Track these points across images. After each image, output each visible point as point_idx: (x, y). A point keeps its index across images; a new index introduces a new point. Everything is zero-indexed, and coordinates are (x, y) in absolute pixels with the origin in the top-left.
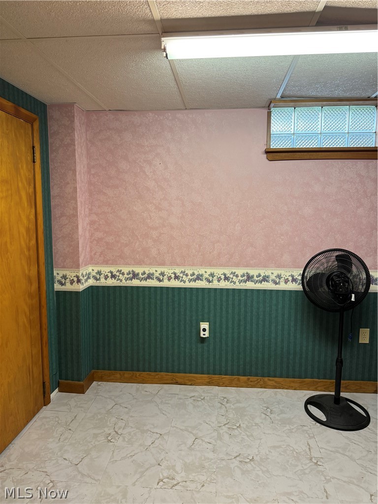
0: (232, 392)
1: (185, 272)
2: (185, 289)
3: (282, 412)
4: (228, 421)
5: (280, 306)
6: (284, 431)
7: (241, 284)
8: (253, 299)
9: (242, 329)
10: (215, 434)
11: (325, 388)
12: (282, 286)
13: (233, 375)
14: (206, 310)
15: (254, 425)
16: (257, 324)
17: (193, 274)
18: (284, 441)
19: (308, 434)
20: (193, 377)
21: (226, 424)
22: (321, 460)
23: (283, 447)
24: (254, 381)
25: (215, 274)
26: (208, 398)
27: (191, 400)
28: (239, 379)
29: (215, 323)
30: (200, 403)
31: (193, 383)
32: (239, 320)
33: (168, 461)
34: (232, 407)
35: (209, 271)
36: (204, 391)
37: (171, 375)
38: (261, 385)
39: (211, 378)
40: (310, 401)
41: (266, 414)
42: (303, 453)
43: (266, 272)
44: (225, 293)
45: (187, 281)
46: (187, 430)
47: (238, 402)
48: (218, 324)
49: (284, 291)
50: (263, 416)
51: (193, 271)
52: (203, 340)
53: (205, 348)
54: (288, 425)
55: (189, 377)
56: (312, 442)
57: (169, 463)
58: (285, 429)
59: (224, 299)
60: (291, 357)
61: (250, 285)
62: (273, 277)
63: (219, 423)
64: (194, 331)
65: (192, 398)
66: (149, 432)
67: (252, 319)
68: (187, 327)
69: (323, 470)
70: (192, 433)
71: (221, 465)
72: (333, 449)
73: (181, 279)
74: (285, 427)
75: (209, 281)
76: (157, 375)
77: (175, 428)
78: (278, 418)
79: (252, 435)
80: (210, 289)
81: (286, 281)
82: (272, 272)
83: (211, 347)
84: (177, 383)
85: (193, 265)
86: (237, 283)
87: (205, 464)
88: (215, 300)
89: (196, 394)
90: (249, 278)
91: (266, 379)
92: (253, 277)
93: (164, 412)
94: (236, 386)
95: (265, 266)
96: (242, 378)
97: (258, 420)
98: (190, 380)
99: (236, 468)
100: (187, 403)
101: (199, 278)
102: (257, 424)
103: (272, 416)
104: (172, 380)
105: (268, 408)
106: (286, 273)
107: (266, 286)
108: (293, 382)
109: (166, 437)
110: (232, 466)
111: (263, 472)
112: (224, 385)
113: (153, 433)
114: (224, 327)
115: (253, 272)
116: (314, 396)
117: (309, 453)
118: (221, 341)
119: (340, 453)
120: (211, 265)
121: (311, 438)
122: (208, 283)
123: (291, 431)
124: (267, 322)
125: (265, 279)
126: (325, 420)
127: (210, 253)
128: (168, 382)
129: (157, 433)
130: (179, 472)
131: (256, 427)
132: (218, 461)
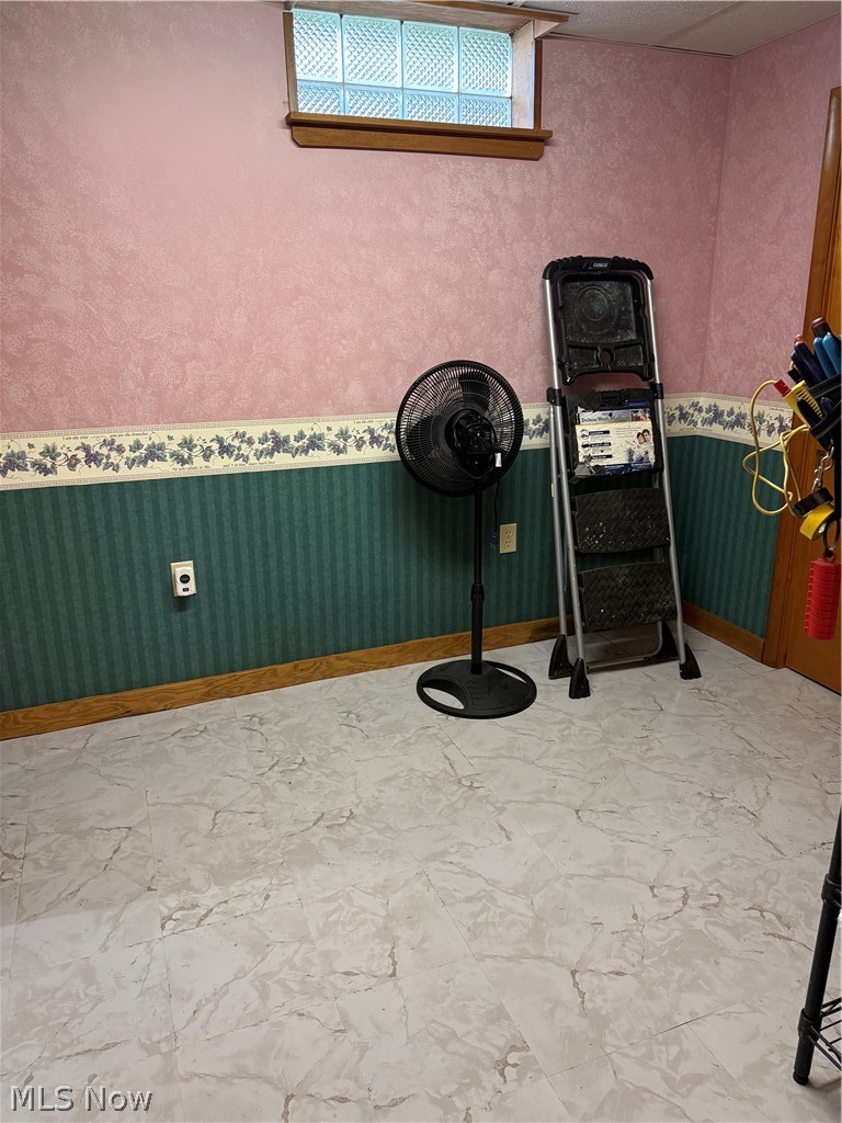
0: (265, 702)
1: (113, 442)
2: (121, 484)
3: (380, 713)
4: (276, 759)
5: (350, 501)
6: (394, 747)
7: (262, 460)
8: (291, 493)
9: (273, 563)
10: (257, 791)
11: (444, 653)
12: (353, 456)
13: (262, 666)
14: (183, 533)
15: (332, 750)
16: (306, 547)
17: (137, 446)
18: (401, 763)
19: (441, 740)
20: (168, 690)
21: (273, 766)
22: (477, 777)
23: (402, 775)
24: (309, 669)
25: (195, 442)
26: (215, 726)
27: (176, 740)
28: (275, 671)
29: (208, 559)
30: (200, 741)
31: (168, 704)
32: (265, 544)
33: (167, 876)
34: (275, 729)
35: (179, 434)
36: (200, 715)
37: (111, 700)
38: (322, 673)
39: (211, 684)
40: (426, 681)
41: (349, 726)
42: (441, 776)
43: (315, 427)
44: (224, 487)
45: (122, 464)
46: (189, 802)
47: (285, 716)
48: (215, 561)
49: (356, 467)
50: (346, 729)
51: (135, 438)
52: (183, 602)
53: (189, 620)
54: (398, 735)
55: (158, 692)
56: (451, 752)
57: (172, 878)
58: (396, 741)
59: (225, 499)
60: (379, 603)
61: (282, 461)
62: (331, 437)
63: (257, 767)
64: (157, 586)
65: (178, 735)
66: (97, 832)
67: (292, 538)
68: (138, 578)
69: (486, 794)
70: (205, 805)
71: (292, 847)
72: (492, 754)
73: (105, 461)
74: (393, 738)
75: (182, 461)
76: (72, 706)
77: (159, 807)
78: (373, 725)
79: (335, 772)
80: (185, 480)
81: (359, 444)
82: (327, 426)
83: (205, 615)
84: (129, 713)
85: (134, 421)
86: (253, 459)
87: (256, 855)
88: (203, 504)
89: (183, 725)
90: (279, 444)
91: (332, 658)
92: (286, 440)
93: (118, 781)
94: (270, 687)
95: (312, 413)
96: (281, 667)
97: (336, 741)
98: (161, 700)
99: (324, 842)
100: (168, 747)
101: (154, 453)
102: (337, 749)
103: (362, 725)
104: (117, 709)
105: (349, 713)
106: (357, 426)
107: (317, 459)
108: (386, 653)
109: (144, 830)
110: (315, 841)
111: (380, 832)
112: (244, 692)
113: (108, 830)
114: (231, 564)
115: (287, 429)
116: (430, 670)
117: (451, 772)
118: (226, 599)
119: (504, 757)
120: (180, 418)
121: (447, 745)
122: (179, 466)
123: (406, 742)
124: (326, 539)
125: (315, 443)
126: (462, 707)
127: (176, 387)
128: (106, 716)
129: (119, 828)
130: (204, 889)
131: (337, 754)
132: (283, 841)
